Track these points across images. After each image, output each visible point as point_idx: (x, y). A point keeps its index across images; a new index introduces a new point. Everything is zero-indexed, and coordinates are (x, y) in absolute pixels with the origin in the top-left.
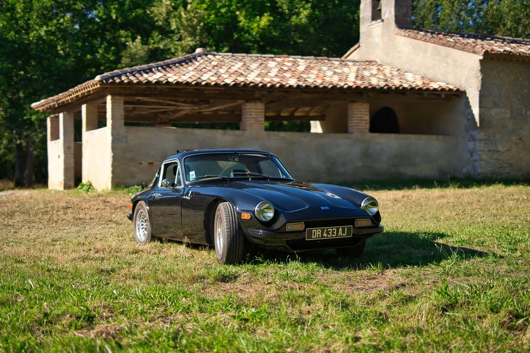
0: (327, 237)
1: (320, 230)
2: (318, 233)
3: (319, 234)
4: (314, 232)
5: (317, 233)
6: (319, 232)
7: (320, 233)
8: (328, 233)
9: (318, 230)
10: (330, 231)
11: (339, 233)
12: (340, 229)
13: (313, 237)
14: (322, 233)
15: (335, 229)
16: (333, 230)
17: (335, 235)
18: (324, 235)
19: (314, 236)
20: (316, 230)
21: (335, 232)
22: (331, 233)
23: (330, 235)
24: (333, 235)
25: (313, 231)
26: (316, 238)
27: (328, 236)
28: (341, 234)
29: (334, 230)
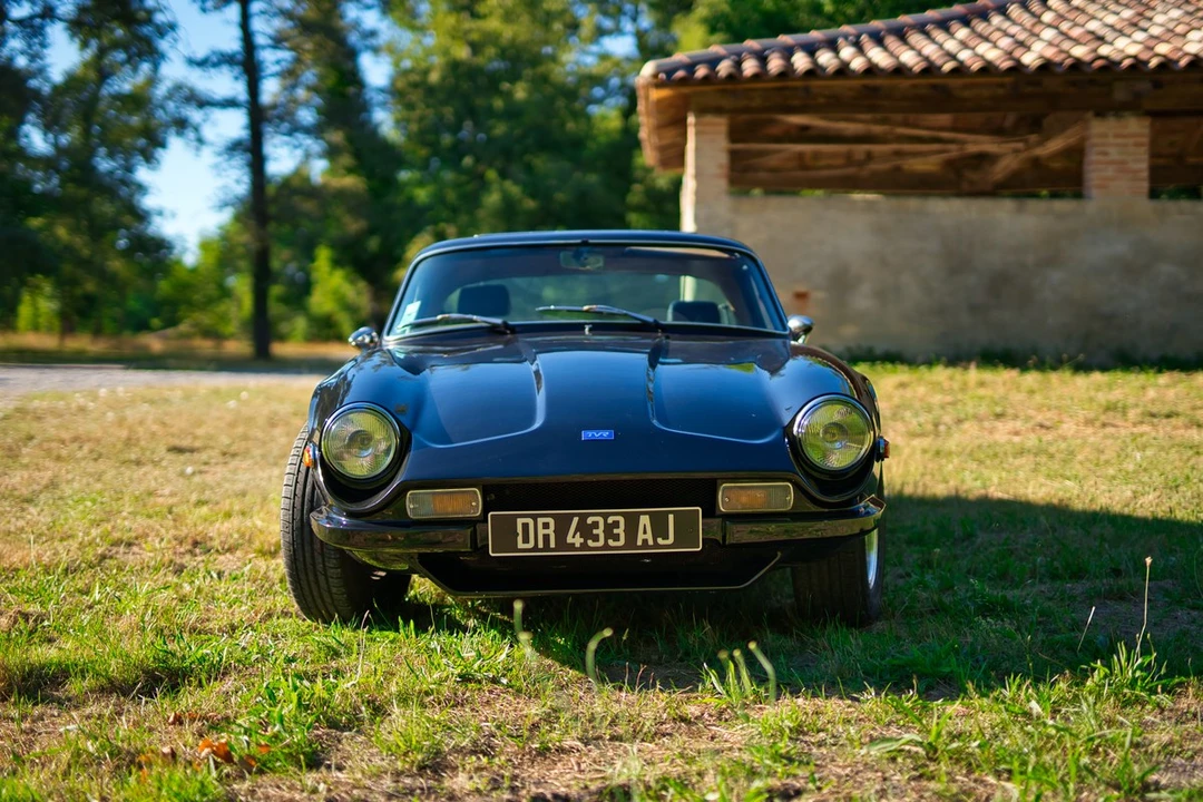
0: (584, 546)
1: (551, 521)
2: (541, 532)
3: (546, 537)
4: (525, 526)
5: (535, 532)
6: (546, 526)
7: (550, 532)
8: (586, 531)
9: (541, 521)
10: (596, 525)
11: (641, 536)
12: (645, 520)
13: (521, 545)
14: (561, 532)
15: (621, 520)
16: (610, 520)
17: (622, 542)
18: (570, 540)
19: (526, 540)
20: (530, 521)
21: (620, 531)
22: (600, 531)
23: (596, 538)
24: (611, 542)
25: (520, 521)
26: (535, 548)
27: (590, 543)
28: (649, 536)
29: (616, 524)
